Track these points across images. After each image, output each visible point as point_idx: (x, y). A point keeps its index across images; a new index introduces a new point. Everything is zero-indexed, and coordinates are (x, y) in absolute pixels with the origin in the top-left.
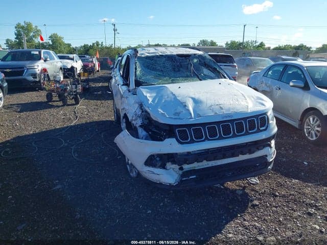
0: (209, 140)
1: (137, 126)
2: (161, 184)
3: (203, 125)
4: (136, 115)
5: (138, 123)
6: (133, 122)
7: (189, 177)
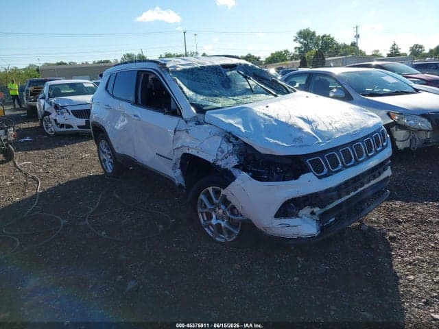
0: (347, 167)
1: (229, 167)
2: (300, 238)
3: (336, 149)
4: (222, 152)
5: (231, 162)
6: (219, 163)
7: (328, 221)
